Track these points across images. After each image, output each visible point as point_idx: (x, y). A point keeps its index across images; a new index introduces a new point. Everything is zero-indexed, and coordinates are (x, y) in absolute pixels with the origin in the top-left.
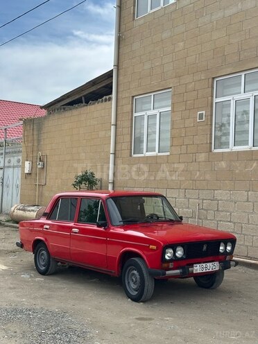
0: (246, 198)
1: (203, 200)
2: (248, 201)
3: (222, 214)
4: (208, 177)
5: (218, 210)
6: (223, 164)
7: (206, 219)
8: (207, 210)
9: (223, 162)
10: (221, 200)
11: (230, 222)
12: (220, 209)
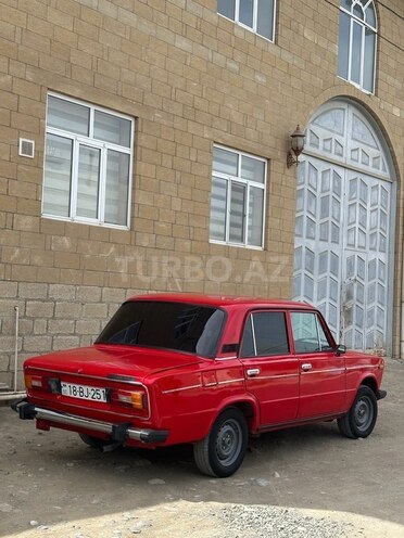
0: (98, 297)
1: (26, 300)
2: (101, 301)
3: (61, 323)
4: (37, 260)
5: (53, 318)
6: (66, 241)
7: (32, 334)
8: (33, 319)
9: (65, 238)
10: (60, 300)
11: (73, 335)
12: (58, 315)
